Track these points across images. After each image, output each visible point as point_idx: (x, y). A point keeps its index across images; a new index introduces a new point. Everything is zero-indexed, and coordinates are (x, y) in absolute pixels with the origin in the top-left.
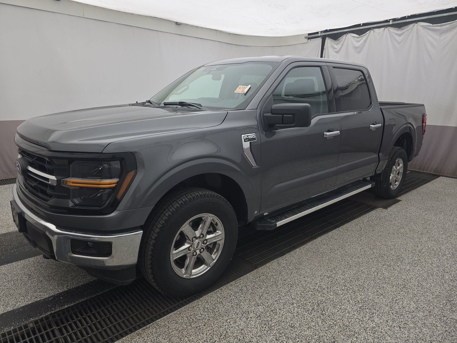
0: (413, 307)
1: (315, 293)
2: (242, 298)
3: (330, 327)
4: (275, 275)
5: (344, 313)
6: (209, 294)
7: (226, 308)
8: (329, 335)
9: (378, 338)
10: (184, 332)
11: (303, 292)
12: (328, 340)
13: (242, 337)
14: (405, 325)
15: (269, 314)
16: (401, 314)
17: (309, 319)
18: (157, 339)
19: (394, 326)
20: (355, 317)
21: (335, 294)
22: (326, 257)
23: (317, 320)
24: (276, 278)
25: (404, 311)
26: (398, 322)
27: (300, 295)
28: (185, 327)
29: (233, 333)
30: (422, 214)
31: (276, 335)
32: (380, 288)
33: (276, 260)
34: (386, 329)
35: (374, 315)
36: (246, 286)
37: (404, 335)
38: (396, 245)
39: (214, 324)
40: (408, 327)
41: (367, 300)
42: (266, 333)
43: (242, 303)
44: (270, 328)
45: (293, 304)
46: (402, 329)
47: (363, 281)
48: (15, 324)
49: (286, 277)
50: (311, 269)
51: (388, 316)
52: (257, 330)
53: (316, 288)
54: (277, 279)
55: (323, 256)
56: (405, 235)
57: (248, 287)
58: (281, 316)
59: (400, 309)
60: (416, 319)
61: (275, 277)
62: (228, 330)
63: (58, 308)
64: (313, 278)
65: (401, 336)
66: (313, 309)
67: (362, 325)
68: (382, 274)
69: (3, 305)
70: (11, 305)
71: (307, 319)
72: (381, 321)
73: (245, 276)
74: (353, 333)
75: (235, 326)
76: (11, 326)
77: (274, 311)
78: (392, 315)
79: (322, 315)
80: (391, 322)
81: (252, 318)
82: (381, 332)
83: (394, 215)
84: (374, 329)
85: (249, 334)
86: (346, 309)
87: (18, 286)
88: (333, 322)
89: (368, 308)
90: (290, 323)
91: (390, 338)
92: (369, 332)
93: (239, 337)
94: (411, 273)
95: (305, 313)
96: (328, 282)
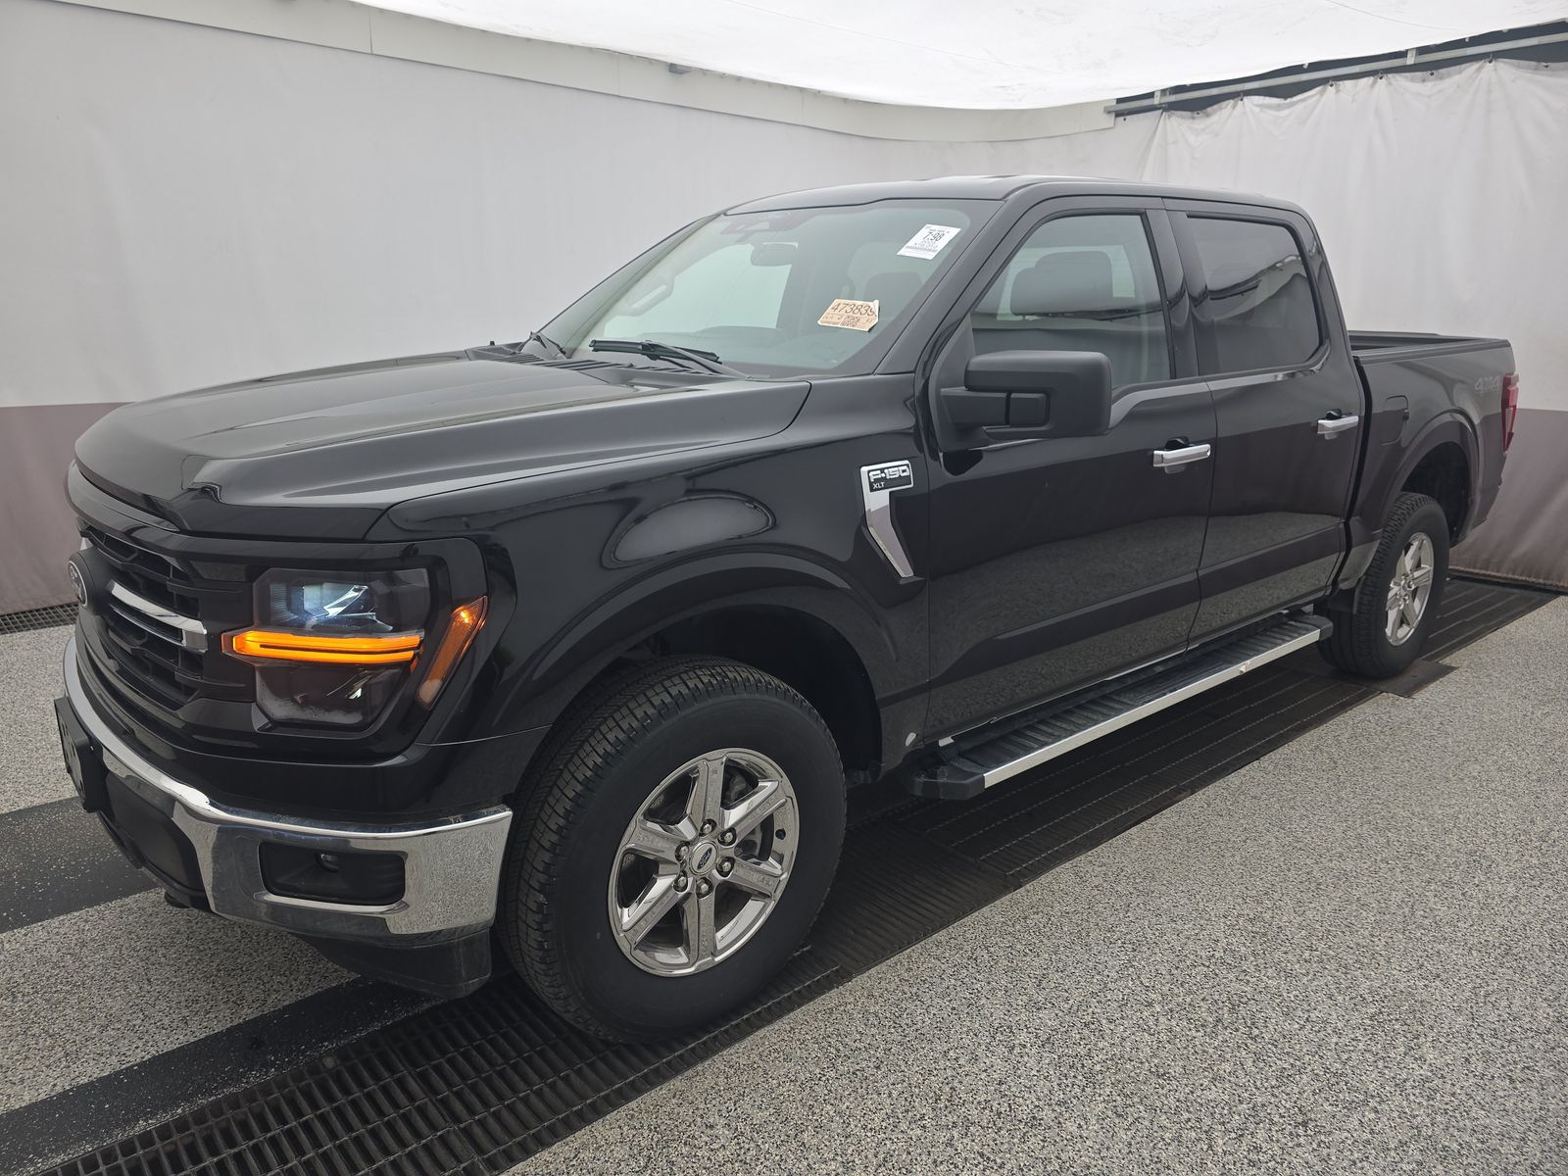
0: (1545, 1015)
1: (1217, 971)
2: (983, 983)
3: (1283, 1077)
4: (1076, 912)
5: (1321, 1035)
6: (873, 971)
7: (934, 1014)
8: (1283, 1102)
9: (1446, 1113)
10: (816, 1087)
11: (1177, 968)
12: (1284, 1117)
13: (1005, 1104)
14: (1526, 1071)
15: (1078, 1036)
16: (1509, 1038)
17: (1211, 1051)
18: (736, 1109)
19: (1493, 1077)
20: (1361, 1046)
21: (1282, 974)
22: (1233, 855)
23: (1238, 1054)
24: (1080, 922)
25: (1518, 1029)
26: (1505, 1063)
27: (1168, 977)
28: (818, 1071)
29: (974, 1092)
30: (1533, 713)
31: (1115, 1101)
32: (1427, 956)
33: (1068, 865)
34: (1467, 1084)
35: (1422, 1039)
36: (987, 948)
37: (1526, 1103)
38: (1460, 816)
39: (906, 1063)
40: (1538, 1079)
41: (1391, 992)
42: (1079, 1095)
43: (984, 1001)
44: (1090, 1078)
45: (1150, 1005)
46: (1519, 1085)
47: (1367, 933)
48: (276, 1059)
49: (1111, 920)
50: (1191, 895)
51: (1467, 1044)
52: (1048, 1084)
53: (1217, 955)
54: (1085, 924)
55: (1222, 853)
56: (1484, 784)
57: (992, 949)
58: (1117, 1041)
59: (1504, 1021)
60: (1561, 1053)
61: (1075, 918)
62: (956, 1084)
63: (400, 1011)
64: (1202, 922)
65: (1520, 1106)
66: (1219, 1020)
67: (1386, 1072)
68: (1427, 910)
69: (226, 1003)
70: (250, 1000)
71: (1204, 1051)
72: (1448, 1059)
73: (976, 914)
74: (1362, 1097)
75: (976, 1070)
76: (267, 1065)
77: (1093, 1027)
78: (1479, 1041)
79: (1252, 1038)
80: (1480, 1064)
81: (1025, 1046)
82: (1453, 1095)
83: (1440, 719)
84: (1427, 1085)
85: (1027, 1095)
86: (1326, 1022)
87: (258, 943)
88: (1292, 1061)
89: (1397, 1020)
90: (1152, 1065)
91: (1483, 1112)
92: (1414, 1095)
93: (995, 1104)
94: (1523, 909)
95: (1193, 1032)
96: (1254, 937)
